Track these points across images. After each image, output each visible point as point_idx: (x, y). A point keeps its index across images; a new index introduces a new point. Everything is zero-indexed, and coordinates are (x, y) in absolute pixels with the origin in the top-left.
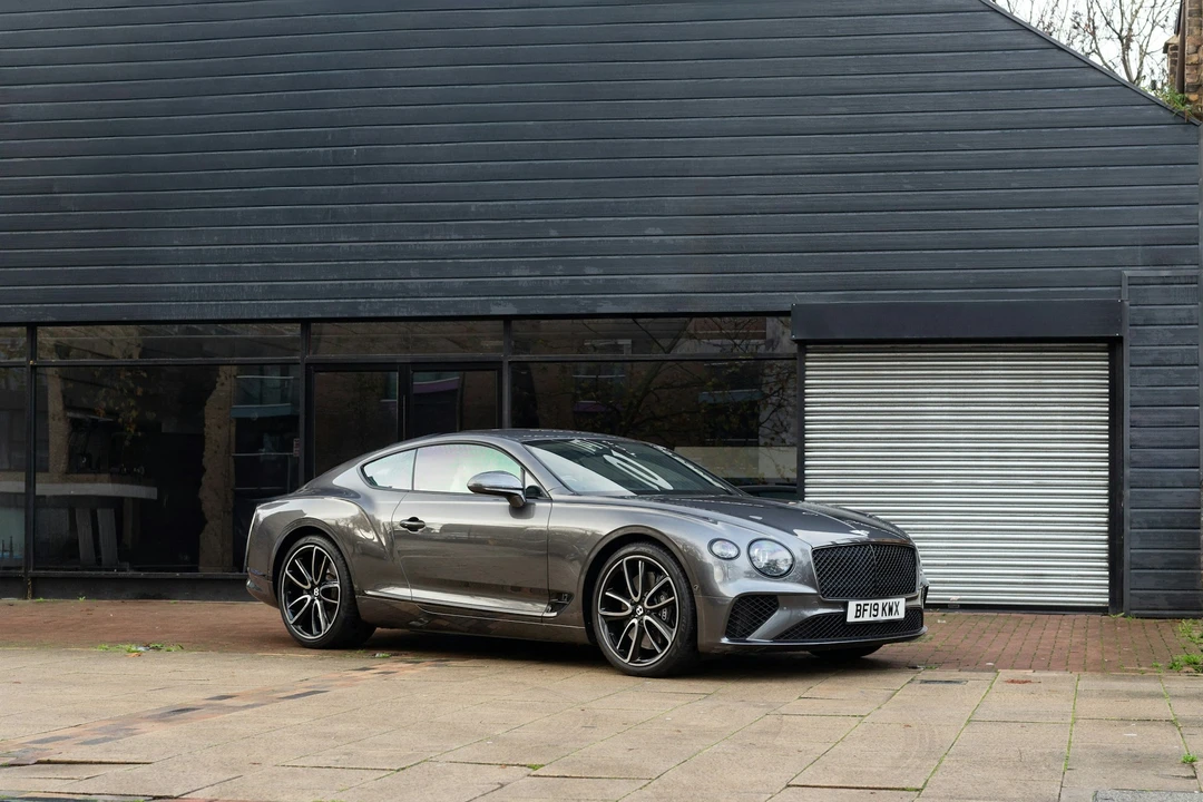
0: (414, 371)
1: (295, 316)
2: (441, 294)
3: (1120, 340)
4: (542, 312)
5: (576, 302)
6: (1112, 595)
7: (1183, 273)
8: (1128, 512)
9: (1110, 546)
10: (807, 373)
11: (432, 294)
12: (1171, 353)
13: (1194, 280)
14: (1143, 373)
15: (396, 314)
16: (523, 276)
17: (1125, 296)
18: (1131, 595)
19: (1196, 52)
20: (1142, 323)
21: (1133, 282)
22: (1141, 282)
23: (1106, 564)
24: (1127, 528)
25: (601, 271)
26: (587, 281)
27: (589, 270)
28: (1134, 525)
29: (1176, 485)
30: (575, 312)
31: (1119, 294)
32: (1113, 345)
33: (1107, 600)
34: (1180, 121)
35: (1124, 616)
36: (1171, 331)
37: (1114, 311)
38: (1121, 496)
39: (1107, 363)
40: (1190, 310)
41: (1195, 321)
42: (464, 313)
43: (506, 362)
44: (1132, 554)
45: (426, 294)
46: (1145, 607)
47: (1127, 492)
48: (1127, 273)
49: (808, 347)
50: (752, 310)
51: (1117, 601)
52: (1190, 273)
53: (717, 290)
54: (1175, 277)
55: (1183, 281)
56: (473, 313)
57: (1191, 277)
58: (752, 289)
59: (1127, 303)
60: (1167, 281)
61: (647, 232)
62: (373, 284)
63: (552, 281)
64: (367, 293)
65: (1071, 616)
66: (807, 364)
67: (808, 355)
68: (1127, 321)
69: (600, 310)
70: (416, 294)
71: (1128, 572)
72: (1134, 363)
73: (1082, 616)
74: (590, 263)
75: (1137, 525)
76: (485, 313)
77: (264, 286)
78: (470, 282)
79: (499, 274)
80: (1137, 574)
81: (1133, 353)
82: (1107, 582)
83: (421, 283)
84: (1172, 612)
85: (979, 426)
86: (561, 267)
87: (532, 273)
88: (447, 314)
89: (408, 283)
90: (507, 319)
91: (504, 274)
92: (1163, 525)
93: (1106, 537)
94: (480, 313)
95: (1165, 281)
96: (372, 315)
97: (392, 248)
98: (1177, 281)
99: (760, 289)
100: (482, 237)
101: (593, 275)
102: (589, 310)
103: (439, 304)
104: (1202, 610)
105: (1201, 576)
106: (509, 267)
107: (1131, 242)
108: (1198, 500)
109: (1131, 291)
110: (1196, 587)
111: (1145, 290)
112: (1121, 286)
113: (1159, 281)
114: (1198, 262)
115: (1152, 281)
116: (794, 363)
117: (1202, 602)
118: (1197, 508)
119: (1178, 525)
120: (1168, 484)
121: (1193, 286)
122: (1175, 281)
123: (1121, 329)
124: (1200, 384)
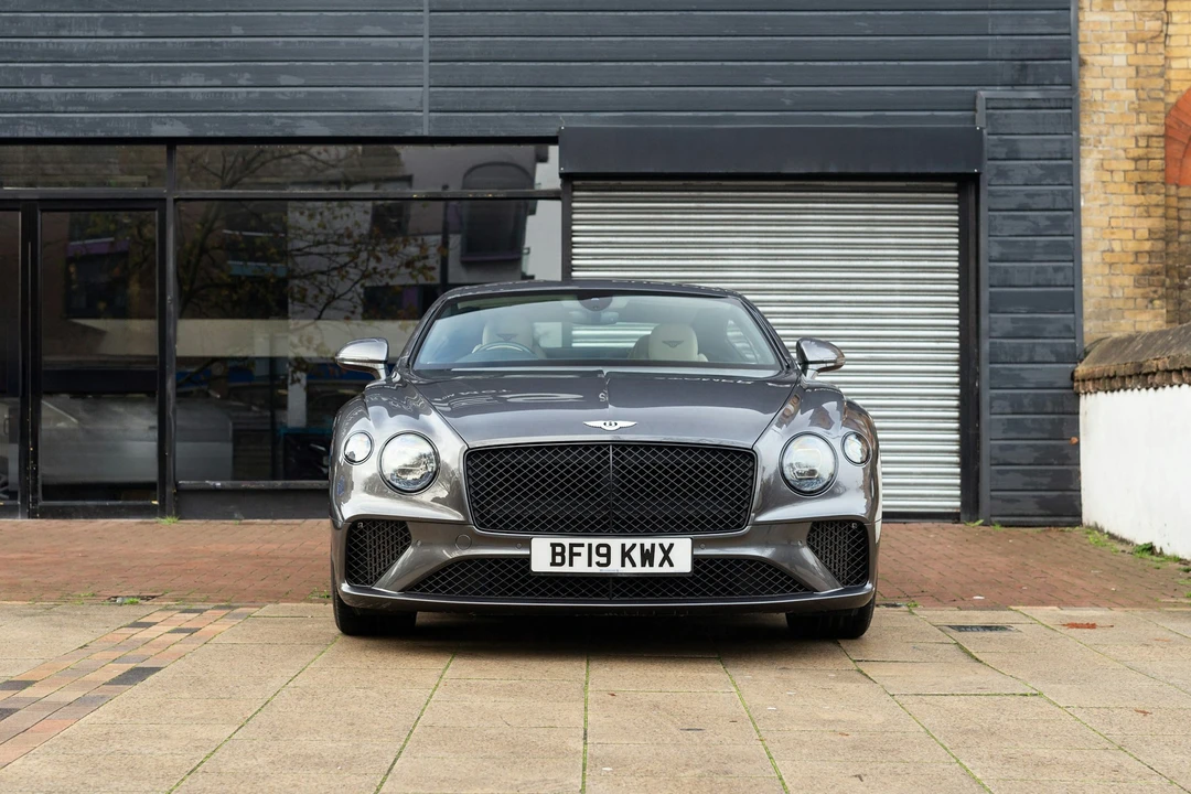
0: (42, 211)
2: (83, 109)
3: (978, 174)
4: (222, 134)
5: (269, 121)
6: (964, 498)
7: (1051, 94)
8: (986, 395)
9: (962, 437)
10: (575, 216)
11: (70, 109)
12: (1039, 195)
13: (1067, 104)
14: (1005, 218)
15: (21, 135)
16: (195, 87)
17: (981, 123)
18: (992, 498)
20: (1003, 156)
21: (993, 104)
22: (1001, 105)
23: (957, 459)
24: (986, 416)
25: (302, 82)
26: (283, 93)
27: (284, 79)
28: (993, 411)
29: (1047, 359)
30: (268, 134)
31: (973, 119)
32: (966, 185)
33: (958, 504)
35: (982, 525)
36: (1042, 167)
37: (972, 141)
38: (977, 375)
39: (956, 207)
40: (1063, 141)
41: (1068, 156)
42: (115, 134)
43: (170, 199)
44: (992, 447)
45: (62, 109)
46: (1009, 512)
47: (985, 369)
48: (983, 94)
49: (576, 183)
50: (503, 134)
51: (971, 506)
52: (1062, 95)
53: (458, 108)
54: (1044, 100)
55: (1053, 104)
56: (127, 134)
57: (1064, 100)
58: (502, 108)
59: (985, 132)
60: (1034, 104)
61: (361, 32)
63: (236, 93)
65: (914, 525)
66: (575, 205)
67: (576, 194)
68: (986, 156)
69: (300, 133)
70: (50, 109)
71: (986, 470)
72: (993, 207)
73: (928, 524)
74: (286, 71)
75: (998, 410)
76: (144, 134)
78: (123, 94)
79: (163, 83)
80: (998, 472)
81: (991, 194)
82: (958, 481)
83: (56, 94)
84: (1042, 519)
85: (795, 286)
86: (247, 75)
87: (208, 83)
88: (91, 135)
89: (38, 94)
90: (171, 143)
91: (169, 83)
92: (1031, 410)
93: (956, 425)
94: (137, 134)
95: (1031, 105)
97: (15, 47)
98: (1047, 105)
99: (514, 107)
100: (140, 34)
101: (290, 87)
102: (287, 132)
103: (81, 121)
104: (1080, 515)
105: (1079, 473)
106: (177, 73)
107: (990, 56)
108: (1072, 378)
109: (989, 117)
110: (1072, 487)
111: (1006, 115)
112: (975, 110)
113: (1024, 104)
114: (1071, 82)
115: (1016, 104)
116: (558, 204)
117: (1081, 505)
118: (1072, 388)
119: (1049, 409)
120: (1036, 359)
121: (1067, 109)
122: (1043, 105)
123: (979, 164)
124: (1076, 234)
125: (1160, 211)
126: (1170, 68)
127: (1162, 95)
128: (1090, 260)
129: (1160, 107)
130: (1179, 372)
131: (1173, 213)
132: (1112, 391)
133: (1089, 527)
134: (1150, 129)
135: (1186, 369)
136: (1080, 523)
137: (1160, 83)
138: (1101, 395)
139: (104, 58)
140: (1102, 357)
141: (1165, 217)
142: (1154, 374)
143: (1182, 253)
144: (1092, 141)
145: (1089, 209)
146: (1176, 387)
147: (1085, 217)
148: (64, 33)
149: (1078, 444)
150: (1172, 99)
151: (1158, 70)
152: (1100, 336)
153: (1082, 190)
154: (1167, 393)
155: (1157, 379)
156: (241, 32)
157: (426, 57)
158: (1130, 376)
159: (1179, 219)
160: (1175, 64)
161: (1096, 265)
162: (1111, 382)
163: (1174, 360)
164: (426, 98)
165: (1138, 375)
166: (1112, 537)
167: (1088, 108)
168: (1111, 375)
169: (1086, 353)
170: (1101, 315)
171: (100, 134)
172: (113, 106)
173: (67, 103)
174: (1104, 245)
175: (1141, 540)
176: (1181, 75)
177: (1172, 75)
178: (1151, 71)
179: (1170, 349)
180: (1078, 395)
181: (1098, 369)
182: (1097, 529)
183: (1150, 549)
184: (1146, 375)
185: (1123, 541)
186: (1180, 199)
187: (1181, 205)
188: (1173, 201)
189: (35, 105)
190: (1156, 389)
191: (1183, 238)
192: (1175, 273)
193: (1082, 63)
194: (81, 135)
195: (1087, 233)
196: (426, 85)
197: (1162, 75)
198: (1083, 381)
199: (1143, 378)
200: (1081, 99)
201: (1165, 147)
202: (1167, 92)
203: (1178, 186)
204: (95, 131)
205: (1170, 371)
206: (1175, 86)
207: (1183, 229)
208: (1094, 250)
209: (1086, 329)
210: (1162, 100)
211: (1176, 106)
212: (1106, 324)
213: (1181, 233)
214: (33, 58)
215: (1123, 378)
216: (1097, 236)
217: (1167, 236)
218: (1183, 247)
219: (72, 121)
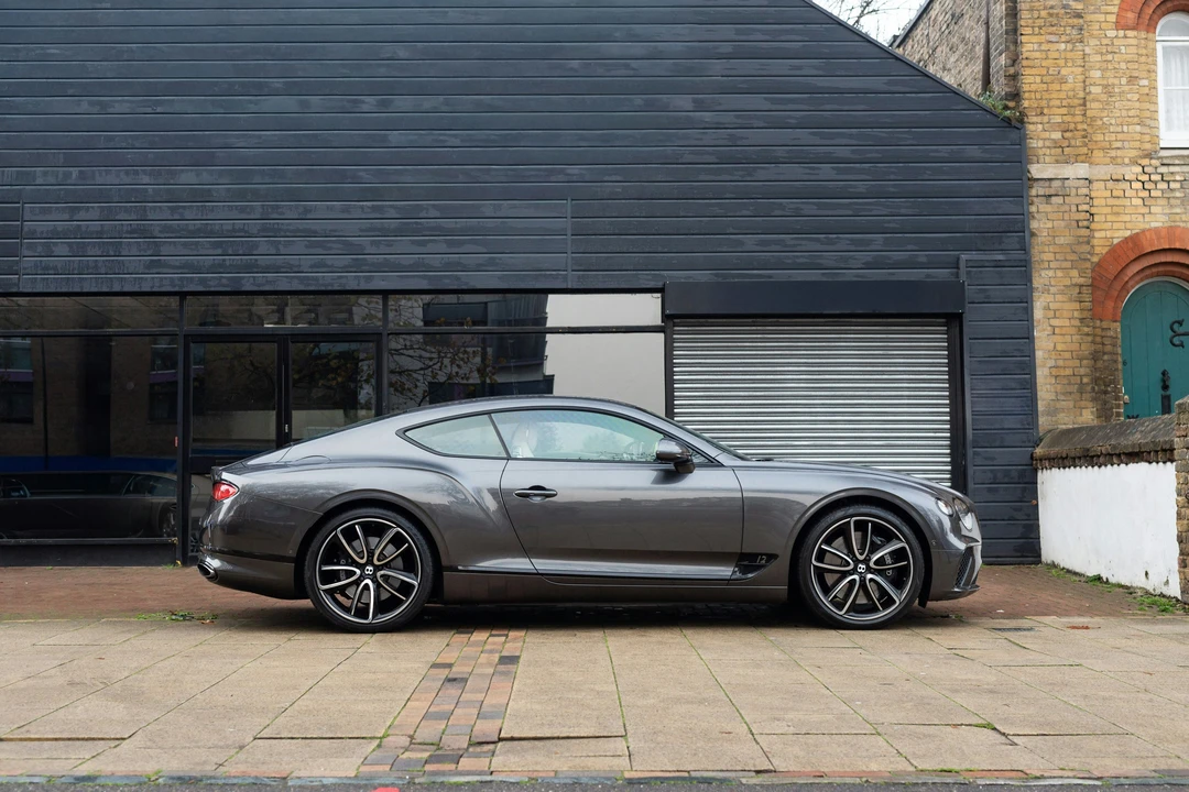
0: (293, 342)
1: (177, 289)
2: (324, 270)
3: (959, 317)
5: (457, 278)
7: (1011, 257)
8: (971, 469)
10: (675, 345)
11: (315, 270)
13: (1023, 263)
14: (981, 344)
16: (404, 254)
17: (963, 278)
19: (1013, 66)
20: (980, 301)
21: (971, 264)
22: (977, 265)
24: (971, 485)
25: (484, 250)
28: (976, 482)
29: (1013, 444)
30: (455, 287)
31: (957, 275)
32: (953, 321)
34: (1006, 124)
36: (1005, 308)
37: (957, 289)
38: (964, 455)
39: (946, 336)
40: (1021, 290)
41: (1025, 300)
43: (385, 333)
45: (309, 270)
46: (989, 554)
47: (970, 452)
48: (964, 257)
49: (676, 320)
50: (625, 287)
52: (1019, 257)
53: (592, 268)
54: (1006, 261)
55: (1013, 264)
57: (1021, 260)
58: (623, 268)
59: (966, 283)
60: (1002, 264)
62: (256, 260)
63: (434, 258)
64: (249, 268)
66: (674, 336)
67: (676, 328)
68: (967, 301)
69: (479, 286)
70: (299, 270)
72: (973, 336)
74: (470, 243)
75: (980, 481)
76: (367, 288)
77: (146, 261)
78: (354, 259)
79: (381, 251)
81: (971, 327)
83: (305, 260)
85: (833, 393)
87: (414, 251)
88: (330, 288)
89: (292, 259)
90: (385, 294)
91: (386, 251)
92: (1006, 480)
94: (362, 288)
95: (998, 264)
96: (256, 289)
97: (276, 226)
98: (1009, 264)
99: (632, 268)
103: (323, 279)
104: (1040, 556)
105: (1038, 526)
106: (389, 244)
107: (967, 230)
108: (1032, 457)
109: (968, 273)
110: (1032, 536)
111: (981, 272)
112: (958, 268)
113: (993, 264)
114: (1024, 248)
115: (987, 264)
116: (662, 335)
117: (1040, 549)
118: (1032, 465)
119: (1016, 480)
120: (1006, 444)
121: (1023, 268)
122: (1006, 264)
123: (963, 307)
124: (1032, 355)
125: (1090, 339)
126: (1093, 237)
127: (1089, 257)
128: (1042, 373)
129: (1088, 265)
130: (1119, 455)
131: (1098, 339)
132: (1064, 468)
133: (1047, 564)
134: (1082, 281)
135: (1124, 453)
136: (1040, 562)
137: (1087, 248)
138: (1055, 471)
139: (341, 234)
140: (1053, 443)
141: (1093, 342)
142: (1099, 456)
143: (1106, 368)
144: (1040, 289)
145: (1039, 338)
146: (1115, 466)
147: (1038, 344)
148: (308, 217)
149: (1037, 505)
150: (1095, 259)
151: (1086, 239)
152: (1050, 427)
153: (1035, 324)
154: (1108, 471)
155: (1102, 459)
156: (439, 215)
157: (569, 233)
158: (1080, 458)
159: (1103, 344)
160: (1097, 235)
161: (1046, 377)
162: (1064, 461)
163: (1114, 447)
164: (570, 261)
165: (1085, 457)
166: (1069, 571)
167: (1037, 266)
168: (1064, 456)
169: (1041, 440)
170: (1053, 412)
171: (336, 288)
172: (346, 269)
173: (311, 267)
174: (1052, 363)
175: (1091, 573)
176: (1101, 242)
177: (1095, 242)
178: (1081, 240)
179: (1110, 438)
180: (1036, 470)
181: (1054, 451)
182: (1054, 565)
183: (1099, 578)
184: (1092, 457)
185: (1076, 574)
186: (1103, 329)
187: (1104, 334)
188: (1098, 331)
189: (290, 268)
190: (1100, 467)
191: (1106, 357)
192: (1101, 383)
193: (1033, 234)
194: (323, 288)
195: (1039, 354)
196: (569, 252)
197: (1088, 243)
198: (1041, 460)
199: (1090, 458)
200: (1033, 259)
201: (1092, 294)
202: (1092, 255)
203: (1101, 321)
204: (332, 286)
205: (1112, 455)
206: (1098, 250)
207: (1106, 350)
208: (1044, 366)
209: (1040, 423)
210: (1089, 260)
211: (1098, 264)
212: (1054, 419)
213: (1104, 353)
214: (288, 234)
215: (1074, 459)
216: (1046, 356)
217: (1095, 356)
218: (1106, 364)
219: (317, 279)
